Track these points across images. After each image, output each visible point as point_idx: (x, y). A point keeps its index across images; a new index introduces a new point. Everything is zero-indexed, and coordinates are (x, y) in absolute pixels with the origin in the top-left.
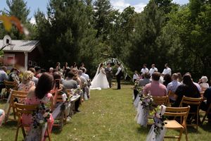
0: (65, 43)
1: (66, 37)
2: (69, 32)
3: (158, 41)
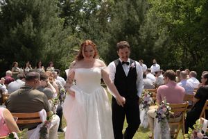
0: (23, 35)
1: (24, 27)
2: (29, 21)
3: (142, 31)
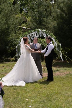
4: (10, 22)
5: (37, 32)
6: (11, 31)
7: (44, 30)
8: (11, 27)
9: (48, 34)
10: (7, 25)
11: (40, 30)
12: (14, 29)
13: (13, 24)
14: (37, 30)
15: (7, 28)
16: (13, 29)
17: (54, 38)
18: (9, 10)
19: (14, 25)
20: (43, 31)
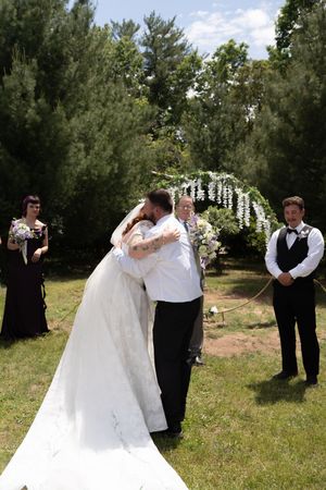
4: (129, 155)
5: (200, 181)
6: (130, 182)
7: (228, 176)
8: (132, 170)
9: (238, 191)
10: (117, 165)
11: (210, 173)
12: (139, 177)
13: (137, 163)
14: (201, 173)
15: (116, 171)
16: (135, 177)
17: (263, 205)
18: (126, 119)
19: (139, 166)
20: (222, 180)
